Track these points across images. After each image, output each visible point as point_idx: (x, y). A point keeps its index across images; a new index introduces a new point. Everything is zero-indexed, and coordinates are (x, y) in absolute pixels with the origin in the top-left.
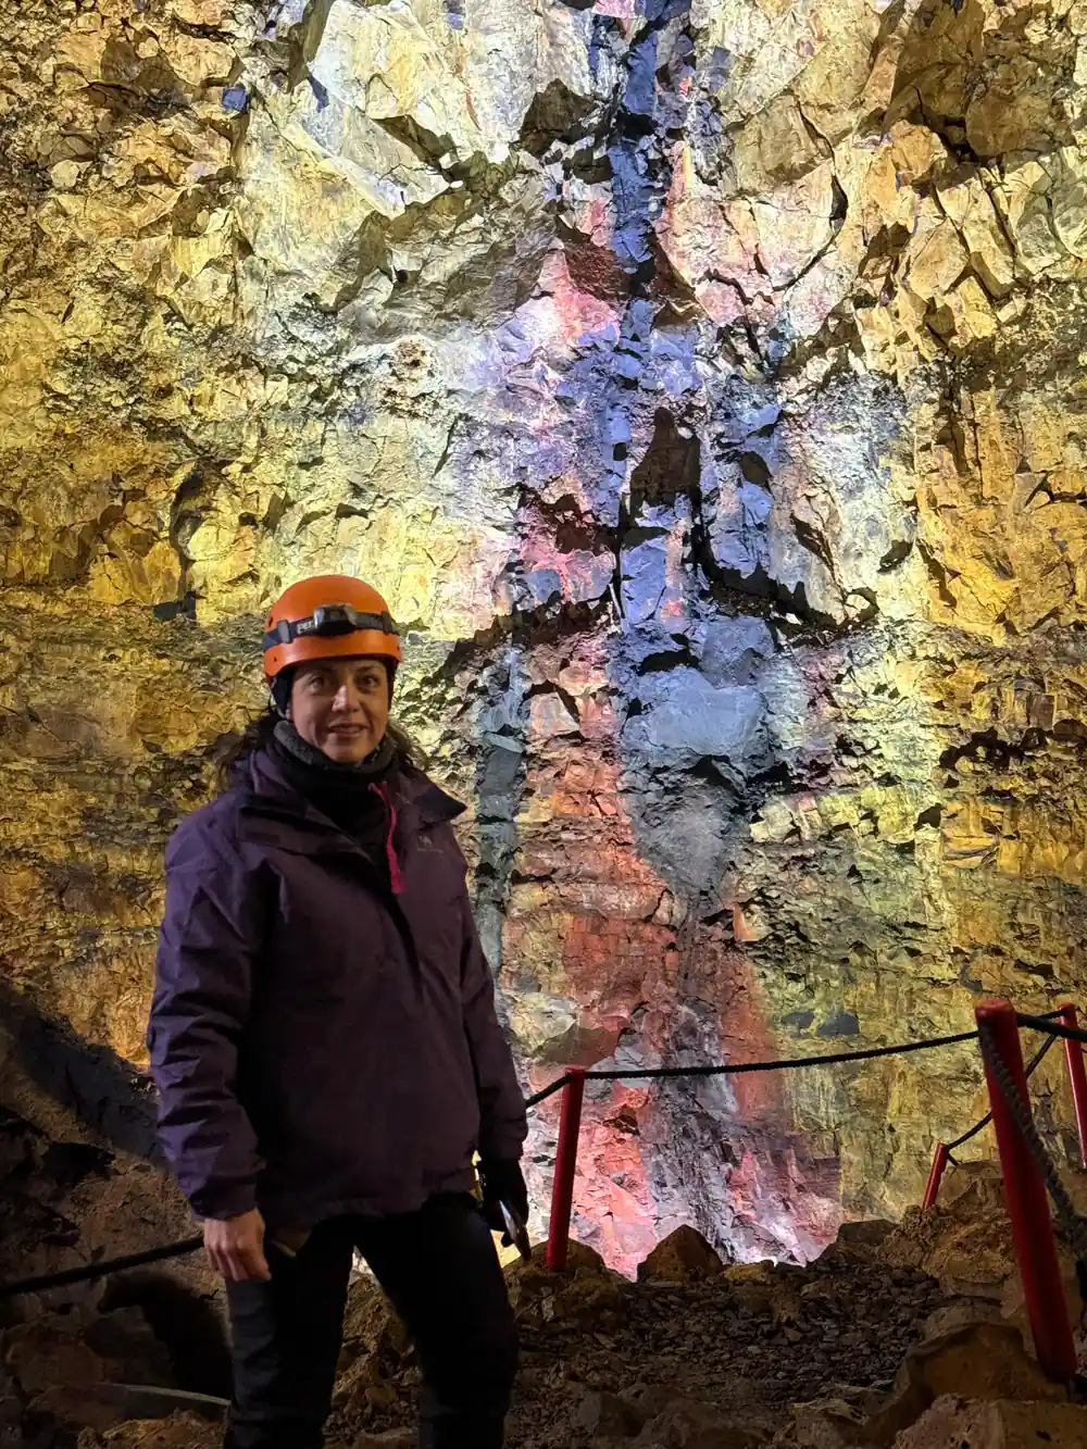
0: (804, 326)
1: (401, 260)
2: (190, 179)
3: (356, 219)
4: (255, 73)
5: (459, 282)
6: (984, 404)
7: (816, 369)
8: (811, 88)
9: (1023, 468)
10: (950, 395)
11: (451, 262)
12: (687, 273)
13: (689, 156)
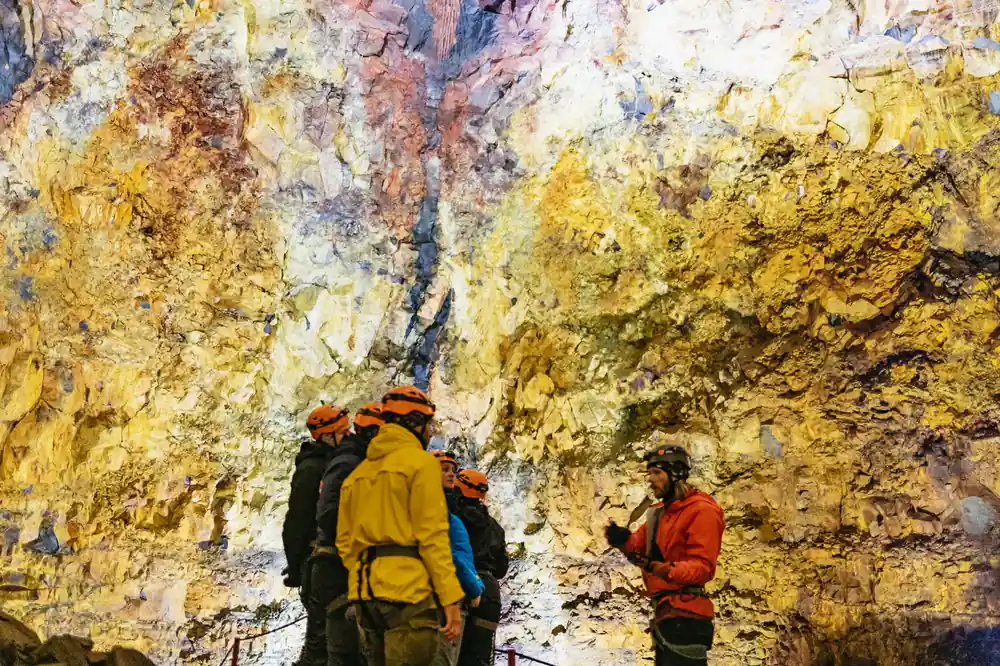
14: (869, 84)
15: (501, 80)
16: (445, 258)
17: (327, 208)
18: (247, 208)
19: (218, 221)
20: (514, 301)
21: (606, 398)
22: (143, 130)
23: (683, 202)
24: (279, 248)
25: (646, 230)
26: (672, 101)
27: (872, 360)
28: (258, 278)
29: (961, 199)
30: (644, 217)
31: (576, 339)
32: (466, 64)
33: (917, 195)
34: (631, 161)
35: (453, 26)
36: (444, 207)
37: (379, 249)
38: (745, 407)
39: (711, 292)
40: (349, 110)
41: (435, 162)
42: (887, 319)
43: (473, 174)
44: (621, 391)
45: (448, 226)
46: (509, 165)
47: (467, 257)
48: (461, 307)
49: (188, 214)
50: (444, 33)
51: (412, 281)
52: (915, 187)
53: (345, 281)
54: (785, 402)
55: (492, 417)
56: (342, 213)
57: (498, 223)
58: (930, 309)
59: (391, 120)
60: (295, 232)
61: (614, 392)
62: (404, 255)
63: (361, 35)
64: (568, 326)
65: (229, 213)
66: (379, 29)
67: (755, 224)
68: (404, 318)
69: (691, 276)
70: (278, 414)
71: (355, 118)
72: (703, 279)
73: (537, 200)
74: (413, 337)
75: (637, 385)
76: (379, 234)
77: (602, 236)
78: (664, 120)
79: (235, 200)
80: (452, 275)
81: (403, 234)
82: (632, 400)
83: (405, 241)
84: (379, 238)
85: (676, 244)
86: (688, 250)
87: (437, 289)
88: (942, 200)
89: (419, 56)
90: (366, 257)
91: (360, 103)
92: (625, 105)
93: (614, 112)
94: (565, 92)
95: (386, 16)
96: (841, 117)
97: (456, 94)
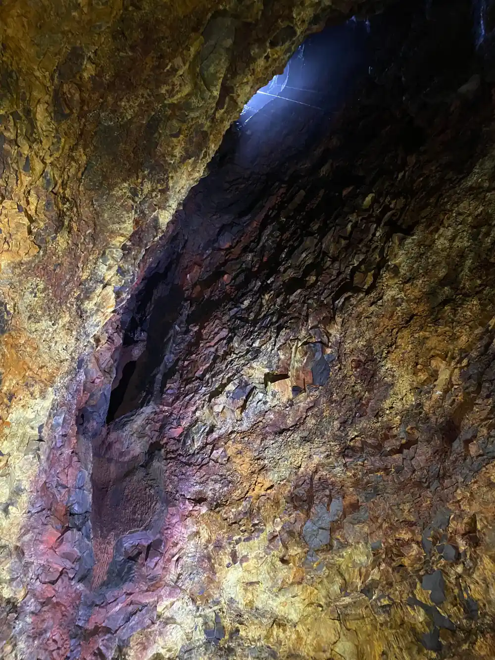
14: (352, 625)
15: (130, 609)
26: (238, 631)
32: (109, 595)
35: (106, 568)
40: (19, 625)
50: (100, 573)
59: (48, 635)
63: (45, 568)
66: (59, 565)
71: (21, 632)
78: (232, 645)
89: (80, 587)
91: (29, 620)
92: (207, 632)
93: (200, 637)
94: (169, 621)
95: (66, 556)
96: (338, 649)
97: (98, 618)
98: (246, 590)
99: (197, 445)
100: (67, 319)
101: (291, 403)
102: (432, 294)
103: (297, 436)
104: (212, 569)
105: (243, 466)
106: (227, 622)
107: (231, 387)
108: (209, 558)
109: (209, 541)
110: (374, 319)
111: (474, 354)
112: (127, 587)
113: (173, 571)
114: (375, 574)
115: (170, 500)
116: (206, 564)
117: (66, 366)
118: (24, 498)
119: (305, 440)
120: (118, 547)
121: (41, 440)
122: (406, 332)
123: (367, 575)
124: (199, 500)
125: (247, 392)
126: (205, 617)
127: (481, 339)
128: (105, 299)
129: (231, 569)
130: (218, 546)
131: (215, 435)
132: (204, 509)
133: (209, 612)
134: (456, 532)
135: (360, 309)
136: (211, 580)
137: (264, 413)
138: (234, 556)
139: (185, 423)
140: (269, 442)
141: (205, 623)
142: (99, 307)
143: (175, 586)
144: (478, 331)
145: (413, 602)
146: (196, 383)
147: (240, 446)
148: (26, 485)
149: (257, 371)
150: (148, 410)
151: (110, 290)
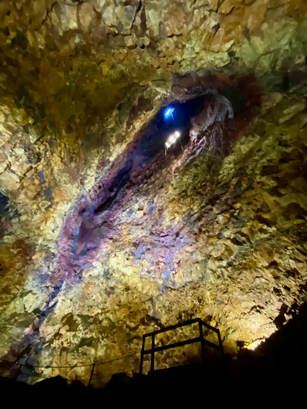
0: (47, 340)
1: (16, 318)
2: (5, 301)
3: (15, 311)
4: (19, 295)
5: (21, 322)
6: (64, 353)
7: (47, 344)
8: (58, 318)
9: (66, 360)
10: (61, 351)
11: (21, 320)
12: (40, 330)
13: (46, 320)
14: (144, 280)
15: (85, 262)
16: (60, 293)
17: (41, 276)
18: (24, 271)
19: (17, 272)
20: (70, 307)
21: (79, 335)
22: (12, 250)
23: (109, 294)
24: (27, 281)
25: (101, 298)
26: (112, 274)
27: (132, 336)
28: (18, 286)
29: (153, 305)
30: (101, 295)
31: (79, 319)
32: (80, 257)
33: (146, 303)
34: (102, 283)
35: (80, 251)
36: (65, 283)
37: (47, 287)
38: (105, 343)
39: (108, 315)
40: (55, 259)
41: (67, 273)
42: (136, 328)
43: (73, 278)
44: (83, 334)
45: (63, 287)
46: (80, 278)
47: (64, 294)
48: (59, 305)
49: (12, 269)
50: (78, 251)
51: (51, 296)
52: (147, 301)
53: (36, 292)
54: (112, 344)
55: (53, 334)
56: (43, 278)
57: (74, 289)
58: (143, 327)
59: (62, 263)
60: (31, 279)
61: (81, 334)
62: (52, 290)
63: (63, 247)
64: (78, 315)
65: (20, 271)
66: (67, 247)
67: (120, 302)
68: (45, 304)
69: (106, 310)
70: (3, 319)
71: (55, 261)
72: (108, 311)
73: (83, 286)
74: (45, 309)
75: (86, 333)
76: (49, 284)
77: (92, 297)
78: (110, 277)
79: (23, 269)
80: (60, 298)
81: (54, 286)
82: (84, 337)
83: (54, 287)
84: (48, 285)
85: (106, 302)
86: (107, 305)
87: (55, 300)
88: (150, 305)
89: (72, 254)
90: (43, 288)
91: (58, 258)
92: (105, 273)
93: (102, 273)
94: (95, 267)
95: (69, 246)
96: (138, 285)
97: (76, 262)
98: (117, 265)
99: (116, 224)
100: (77, 184)
101: (142, 218)
102: (180, 194)
103: (140, 227)
104: (109, 257)
105: (125, 232)
106: (111, 271)
107: (128, 210)
108: (109, 254)
109: (110, 250)
110: (165, 198)
111: (186, 214)
112: (85, 256)
113: (99, 255)
114: (152, 268)
115: (102, 237)
116: (108, 256)
117: (75, 197)
118: (59, 229)
119: (142, 228)
120: (86, 246)
121: (65, 215)
122: (171, 204)
123: (150, 268)
124: (111, 239)
125: (131, 212)
126: (105, 269)
127: (188, 210)
128: (91, 180)
129: (114, 258)
130: (112, 252)
131: (120, 222)
132: (111, 241)
133: (106, 268)
134: (175, 262)
135: (162, 195)
136: (108, 260)
137: (134, 219)
138: (115, 255)
139: (115, 217)
140: (133, 227)
141: (104, 270)
142: (89, 182)
143: (98, 260)
144: (188, 207)
145: (160, 278)
146: (121, 207)
147: (125, 227)
148: (60, 226)
149: (136, 206)
150: (106, 212)
151: (93, 178)
